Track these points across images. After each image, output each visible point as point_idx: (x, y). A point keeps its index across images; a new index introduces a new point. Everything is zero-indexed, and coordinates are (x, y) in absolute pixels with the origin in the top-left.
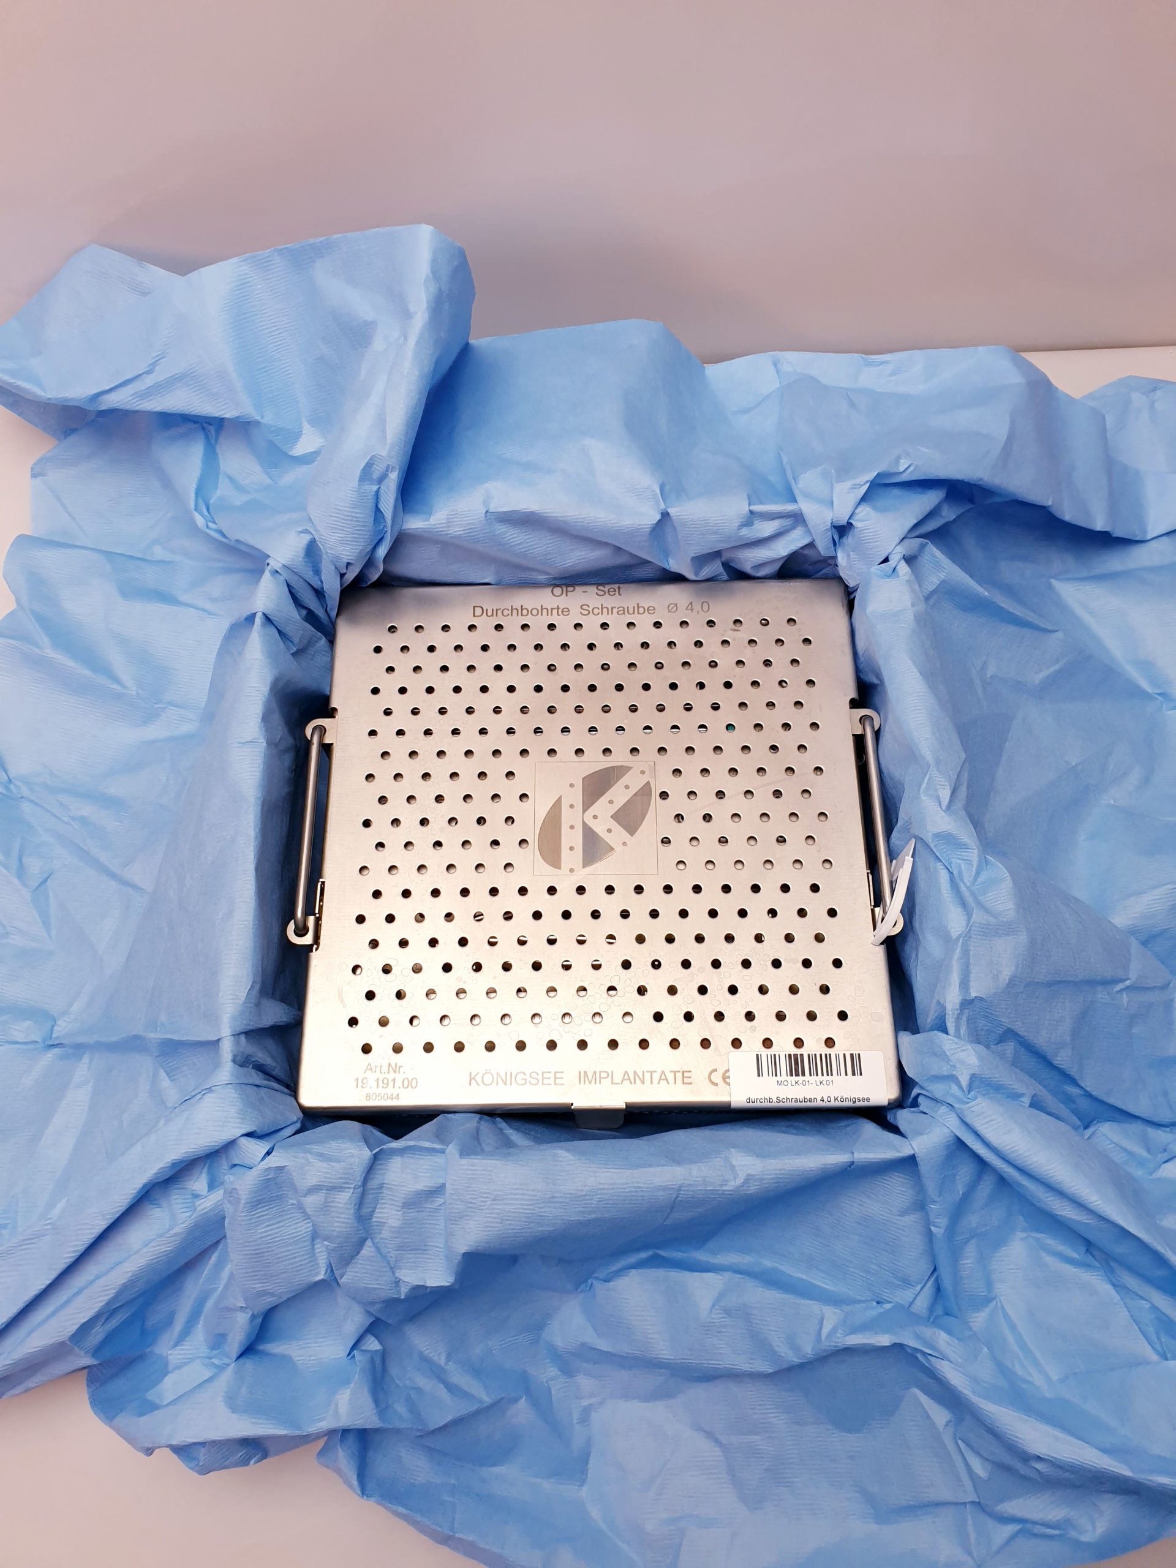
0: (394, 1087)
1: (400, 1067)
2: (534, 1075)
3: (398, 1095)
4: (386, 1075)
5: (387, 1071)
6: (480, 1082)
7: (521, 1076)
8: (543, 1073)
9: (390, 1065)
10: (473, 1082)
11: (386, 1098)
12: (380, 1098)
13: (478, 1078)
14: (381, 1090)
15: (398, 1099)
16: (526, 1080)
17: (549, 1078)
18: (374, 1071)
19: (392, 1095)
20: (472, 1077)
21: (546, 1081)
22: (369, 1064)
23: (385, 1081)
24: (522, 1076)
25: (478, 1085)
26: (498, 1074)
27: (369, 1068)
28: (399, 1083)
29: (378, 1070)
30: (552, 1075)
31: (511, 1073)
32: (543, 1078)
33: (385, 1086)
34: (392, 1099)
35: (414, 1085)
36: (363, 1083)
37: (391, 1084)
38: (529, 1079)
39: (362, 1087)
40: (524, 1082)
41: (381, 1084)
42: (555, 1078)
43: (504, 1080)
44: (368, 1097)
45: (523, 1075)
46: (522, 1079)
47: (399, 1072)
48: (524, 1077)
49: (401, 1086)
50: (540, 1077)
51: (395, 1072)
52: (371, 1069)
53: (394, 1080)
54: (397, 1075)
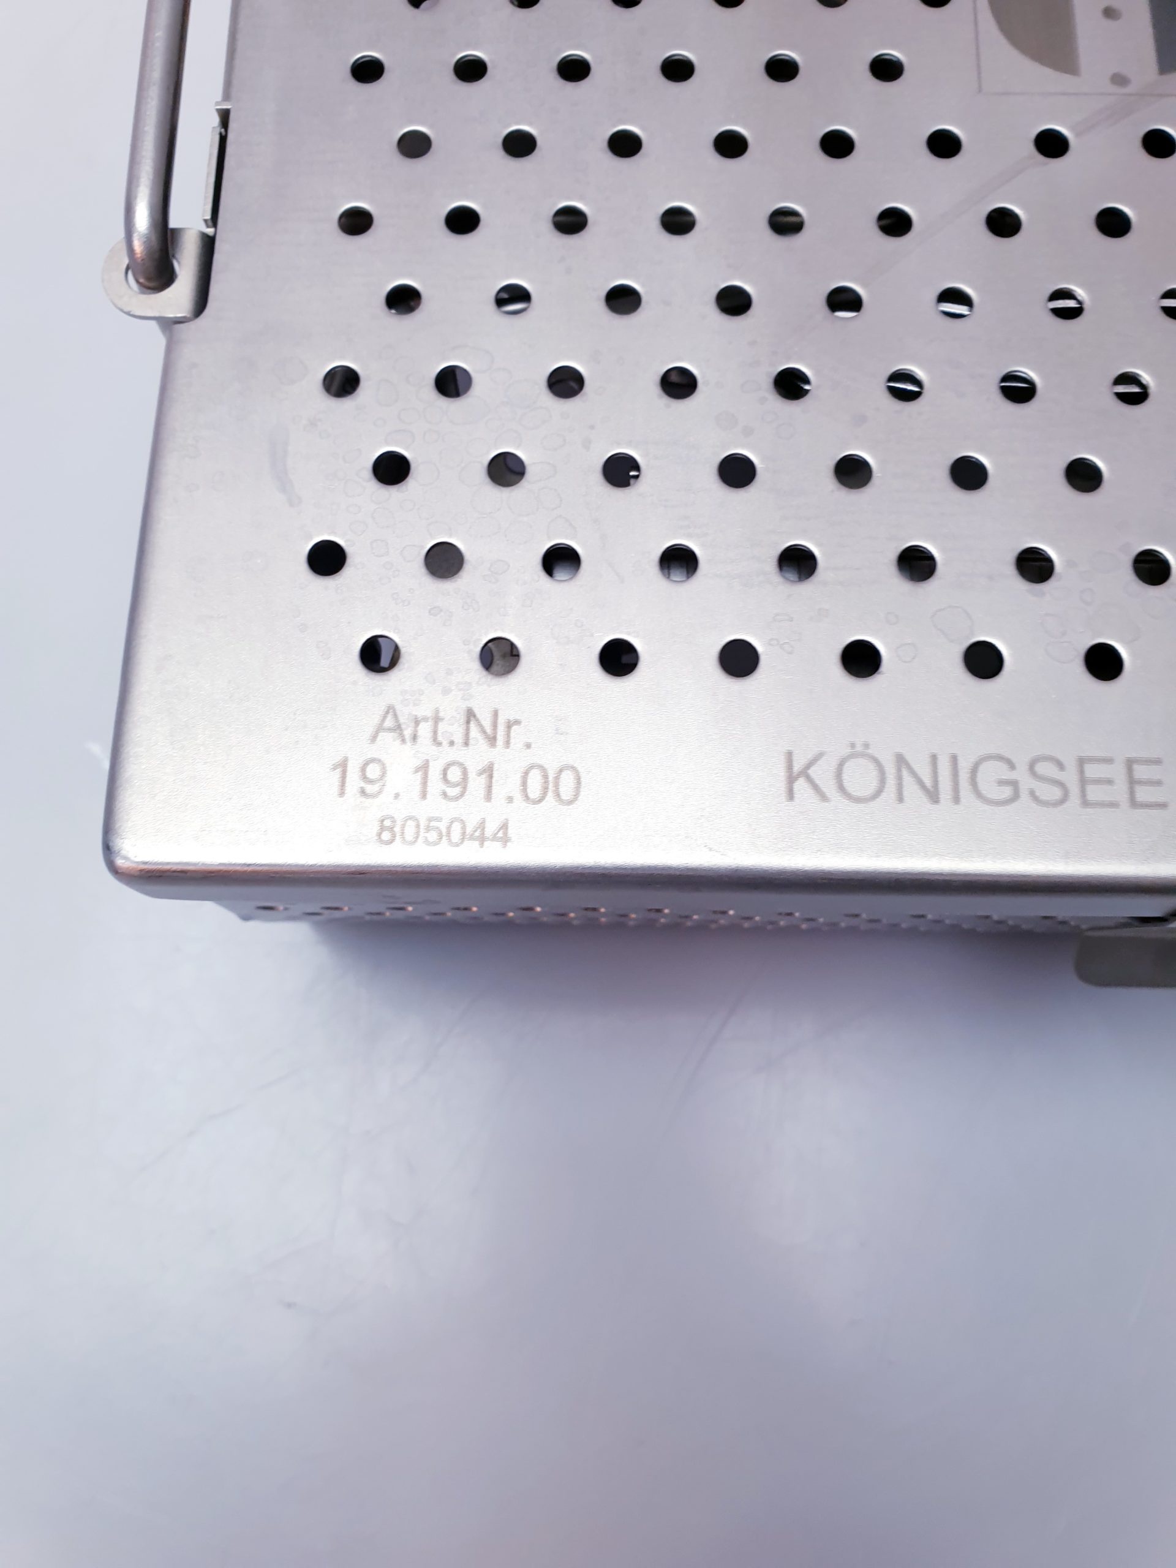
0: (488, 796)
1: (509, 725)
2: (1045, 769)
3: (505, 826)
4: (458, 754)
5: (459, 738)
6: (828, 786)
7: (990, 773)
8: (1082, 762)
9: (470, 715)
10: (800, 785)
11: (456, 836)
12: (433, 836)
13: (822, 774)
14: (435, 806)
15: (505, 840)
16: (1014, 784)
17: (1110, 782)
18: (408, 733)
19: (482, 825)
20: (797, 768)
21: (1094, 793)
22: (390, 710)
23: (454, 774)
24: (1000, 770)
25: (824, 797)
26: (900, 761)
27: (389, 722)
28: (507, 783)
29: (425, 729)
30: (1117, 771)
31: (954, 759)
32: (1083, 782)
33: (453, 792)
34: (482, 840)
35: (566, 791)
36: (364, 777)
37: (477, 784)
38: (1026, 782)
39: (363, 792)
40: (1007, 792)
41: (435, 784)
42: (1132, 782)
43: (928, 782)
44: (387, 830)
45: (1004, 766)
46: (1002, 783)
47: (507, 743)
48: (1008, 775)
49: (518, 796)
50: (1070, 778)
51: (492, 740)
52: (398, 728)
53: (488, 771)
54: (496, 754)
